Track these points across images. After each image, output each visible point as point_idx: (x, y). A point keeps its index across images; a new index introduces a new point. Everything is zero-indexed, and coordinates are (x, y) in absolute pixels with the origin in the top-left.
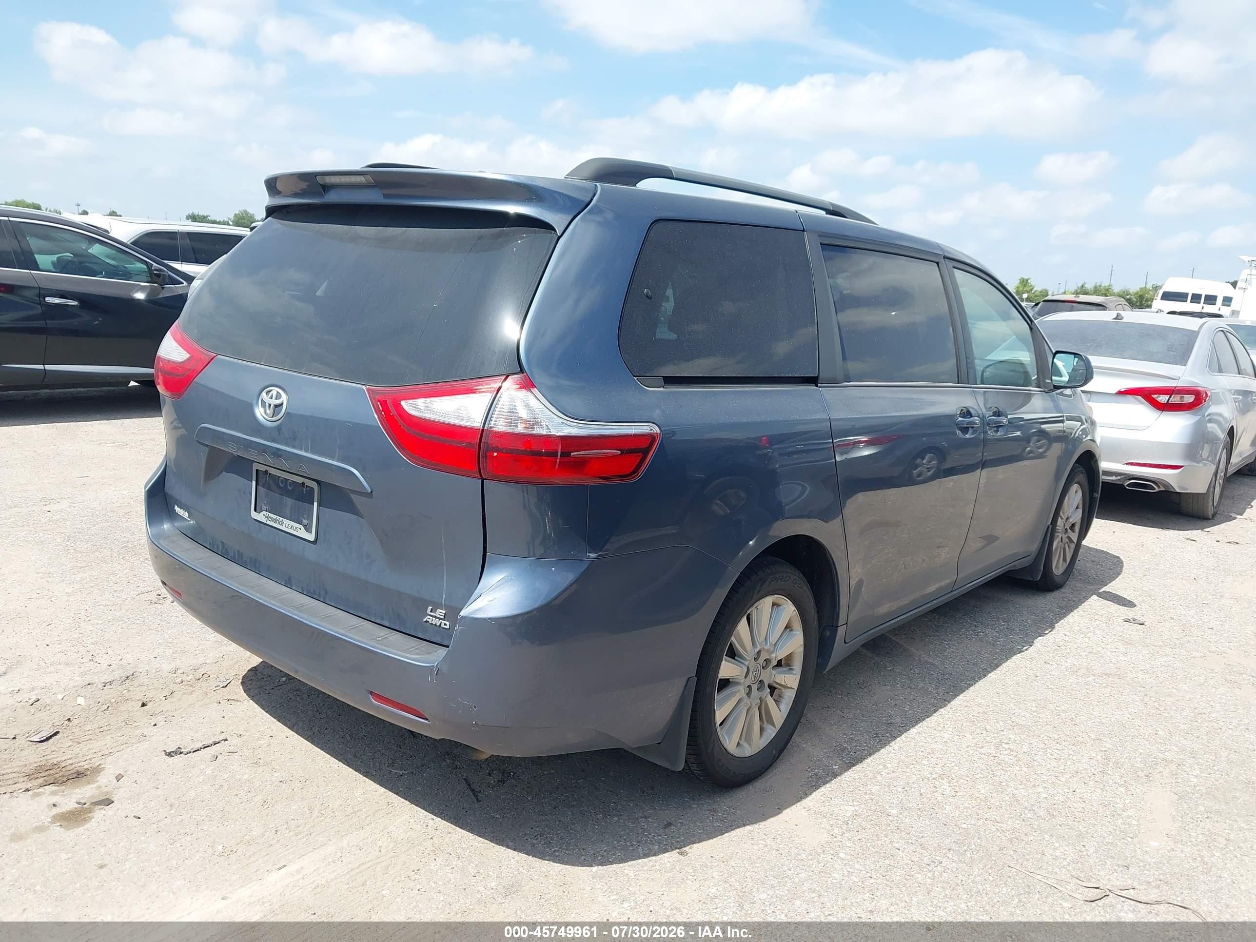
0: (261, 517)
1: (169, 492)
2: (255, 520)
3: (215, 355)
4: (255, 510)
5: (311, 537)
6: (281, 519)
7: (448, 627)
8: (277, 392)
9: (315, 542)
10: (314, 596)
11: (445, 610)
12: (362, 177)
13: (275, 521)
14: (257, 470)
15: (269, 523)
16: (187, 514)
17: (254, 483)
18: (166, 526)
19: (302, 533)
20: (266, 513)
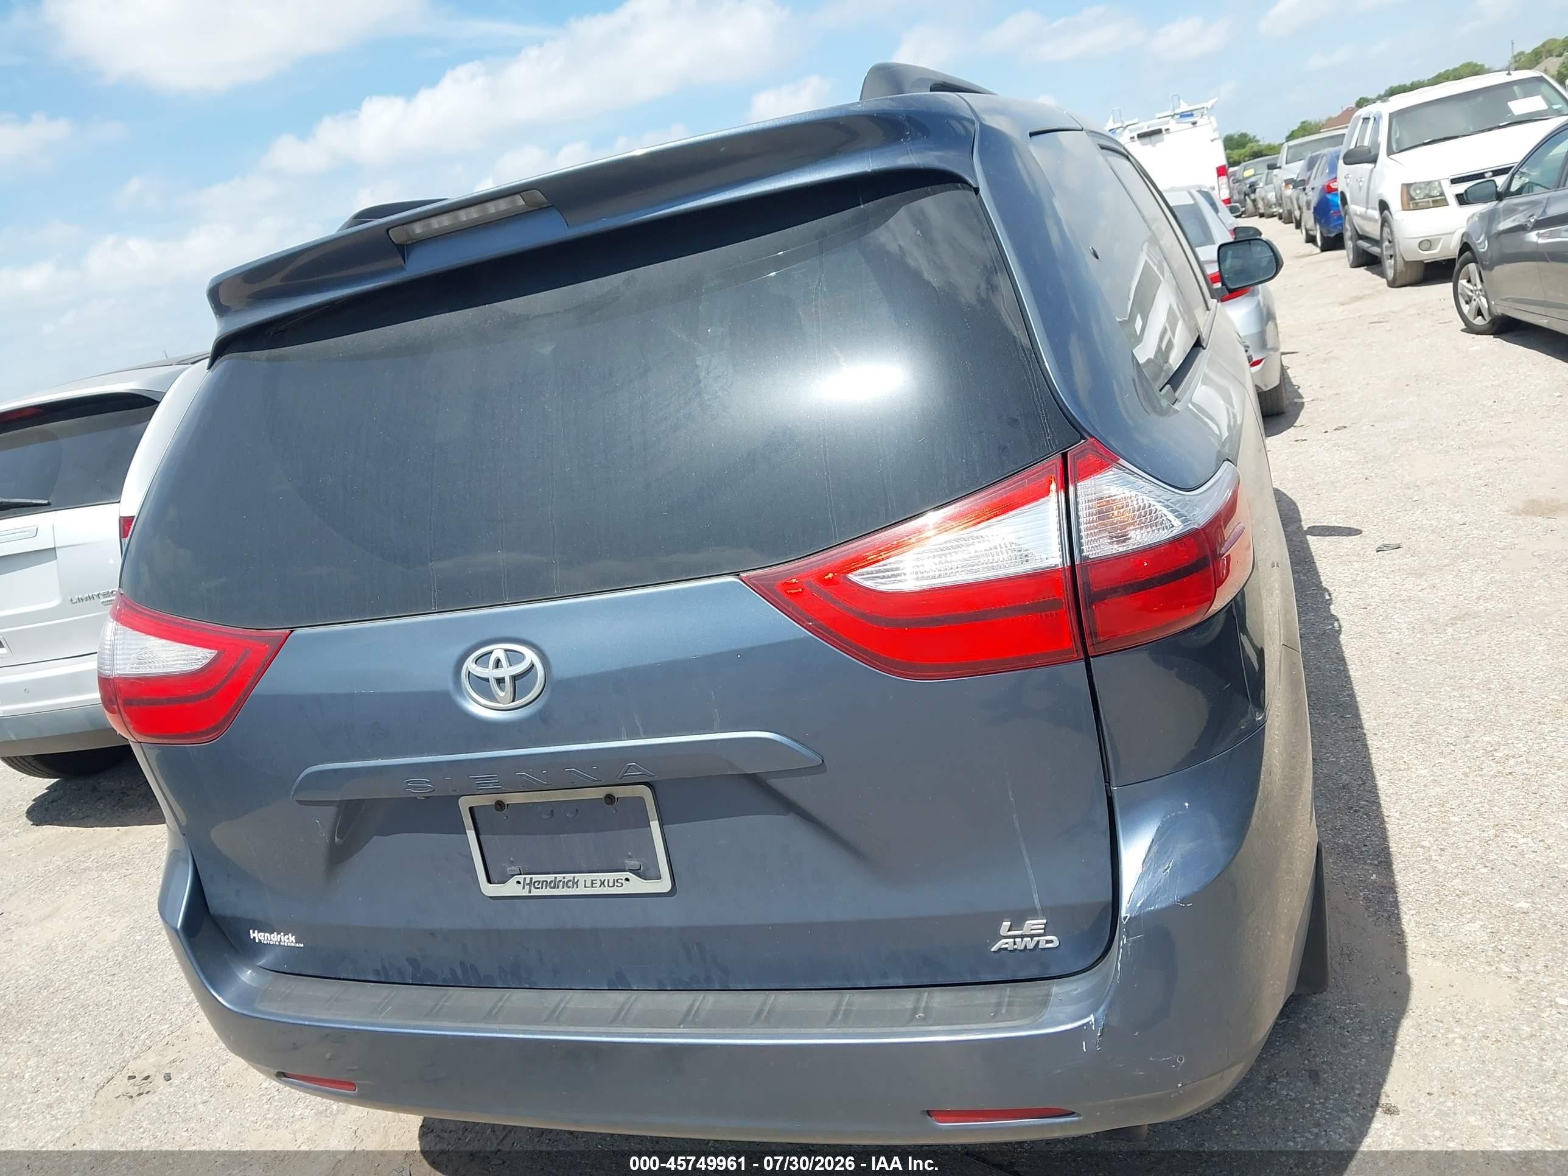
0: (510, 888)
1: (228, 912)
2: (491, 897)
3: (288, 631)
4: (489, 881)
5: (664, 885)
6: (569, 877)
7: (1056, 943)
8: (506, 650)
9: (672, 892)
10: (695, 987)
11: (1044, 916)
12: (518, 197)
13: (555, 884)
14: (471, 809)
15: (535, 892)
16: (293, 939)
17: (471, 834)
18: (247, 976)
19: (637, 885)
20: (521, 878)
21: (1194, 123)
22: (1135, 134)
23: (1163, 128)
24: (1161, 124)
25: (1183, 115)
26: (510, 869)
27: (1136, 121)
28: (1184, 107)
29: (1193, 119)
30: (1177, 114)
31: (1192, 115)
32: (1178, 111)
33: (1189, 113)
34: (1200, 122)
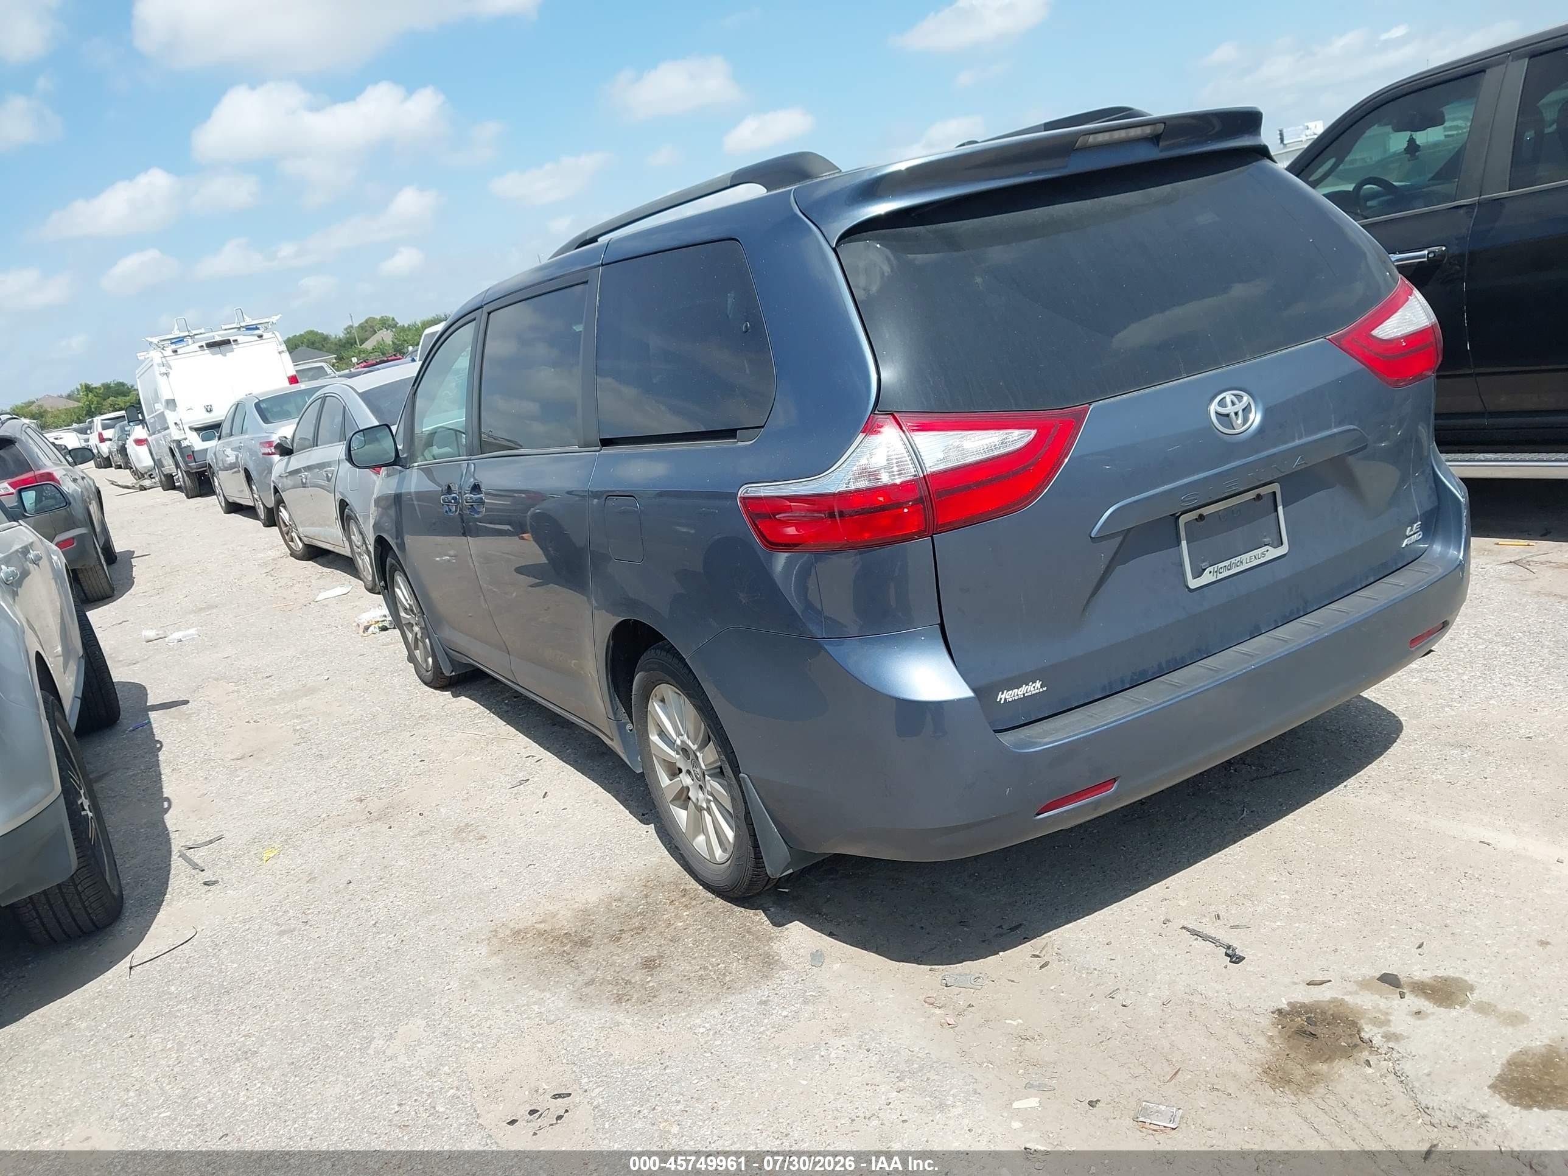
0: (1205, 578)
2: (1195, 590)
4: (1194, 577)
5: (1284, 549)
8: (1233, 395)
11: (1421, 519)
13: (1231, 567)
15: (1220, 576)
16: (1039, 685)
17: (1184, 544)
19: (1273, 553)
20: (1211, 569)
21: (260, 336)
22: (203, 343)
23: (232, 339)
24: (228, 335)
25: (249, 328)
26: (1204, 565)
27: (202, 331)
28: (249, 321)
29: (257, 332)
30: (243, 327)
31: (258, 329)
32: (243, 324)
33: (254, 327)
34: (266, 335)
